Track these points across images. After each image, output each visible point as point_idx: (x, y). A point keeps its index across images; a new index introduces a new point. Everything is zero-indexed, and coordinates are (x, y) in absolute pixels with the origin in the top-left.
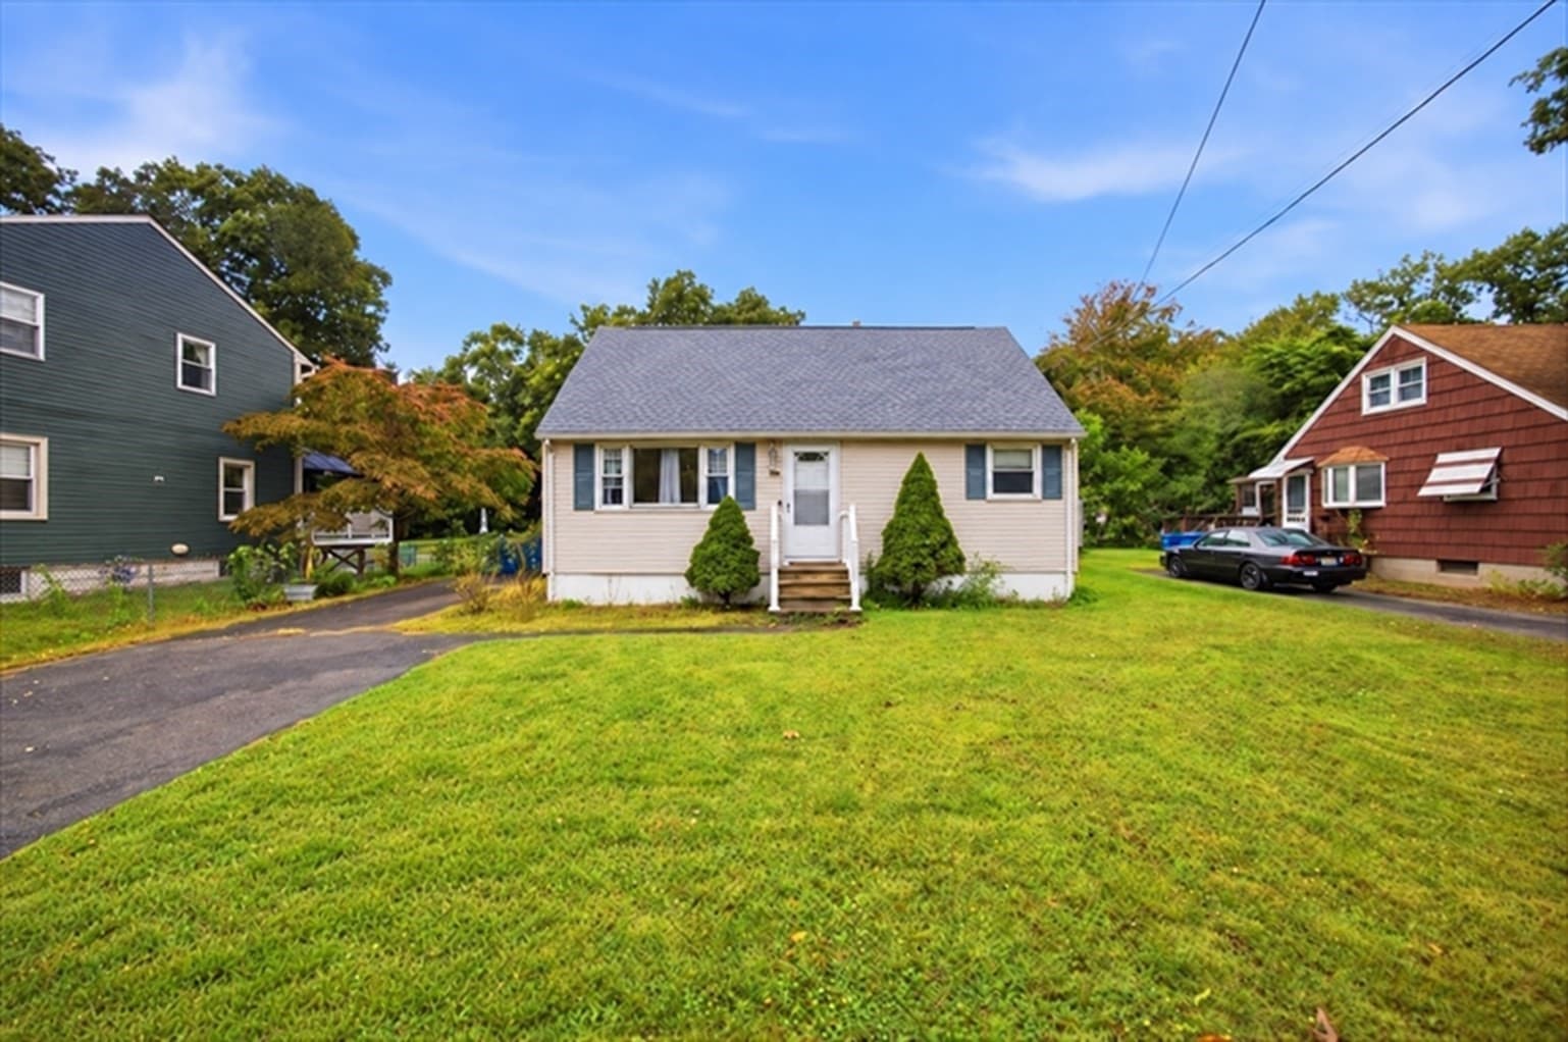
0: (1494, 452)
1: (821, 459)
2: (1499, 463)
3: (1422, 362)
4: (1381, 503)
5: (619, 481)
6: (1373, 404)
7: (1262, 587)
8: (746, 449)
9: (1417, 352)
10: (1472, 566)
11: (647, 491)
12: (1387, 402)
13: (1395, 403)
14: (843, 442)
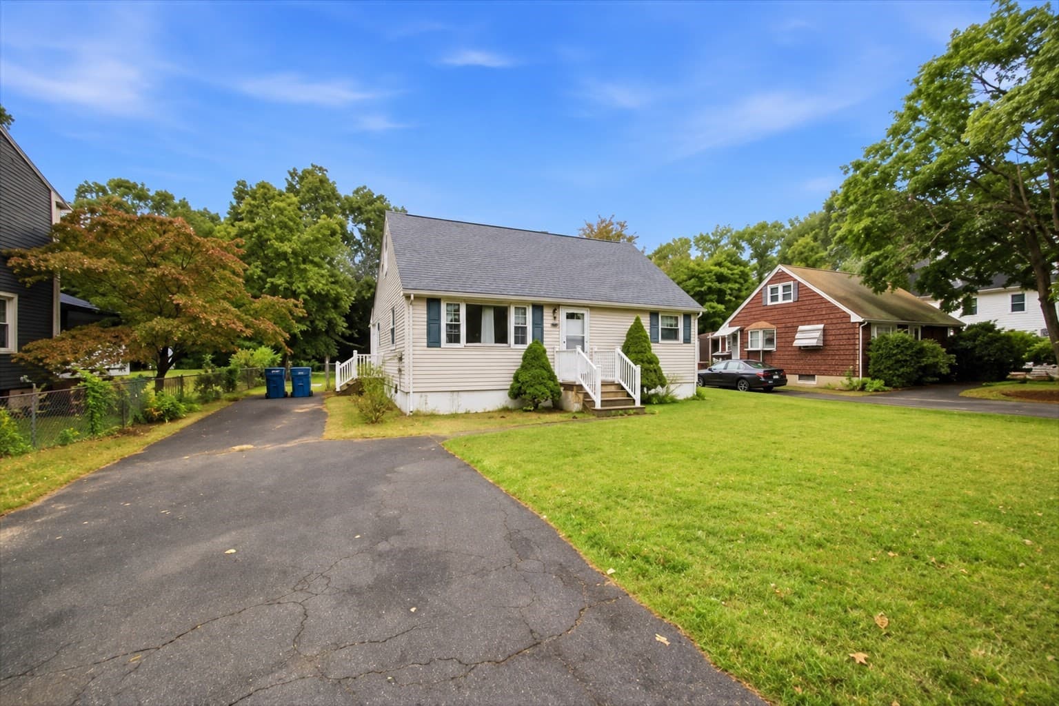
0: (821, 326)
1: (578, 318)
2: (824, 330)
3: (791, 283)
4: (774, 349)
5: (458, 327)
6: (772, 301)
7: (750, 389)
8: (538, 308)
9: (790, 278)
10: (812, 377)
11: (474, 335)
12: (777, 300)
13: (780, 301)
14: (592, 308)
